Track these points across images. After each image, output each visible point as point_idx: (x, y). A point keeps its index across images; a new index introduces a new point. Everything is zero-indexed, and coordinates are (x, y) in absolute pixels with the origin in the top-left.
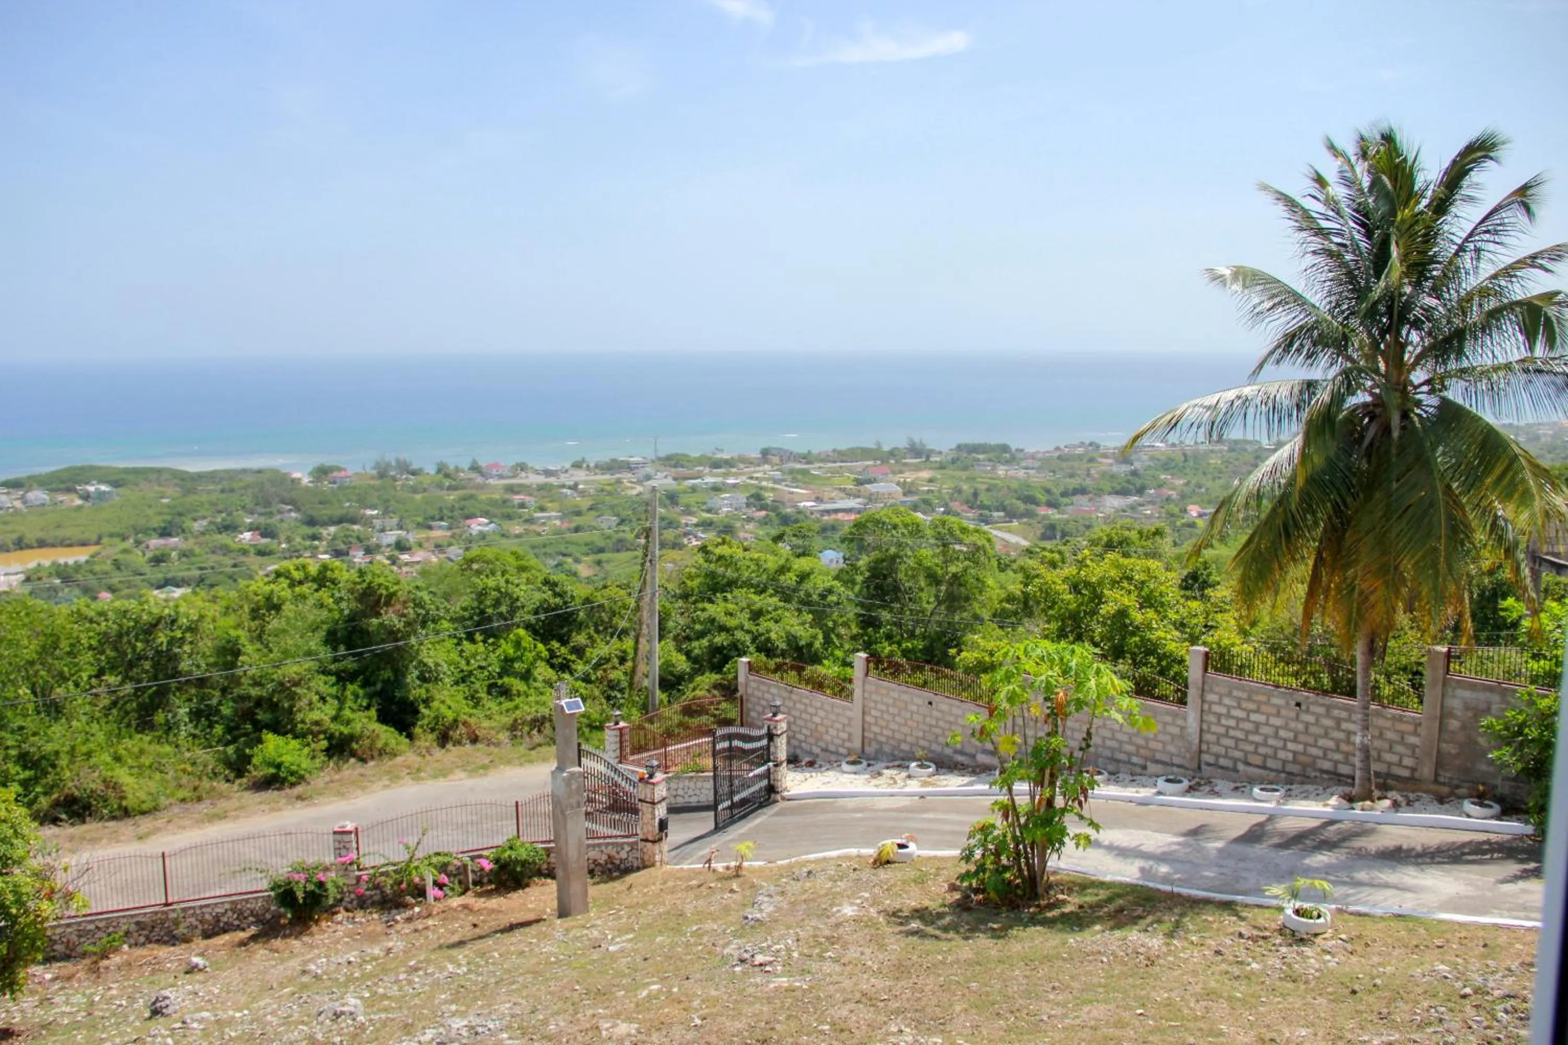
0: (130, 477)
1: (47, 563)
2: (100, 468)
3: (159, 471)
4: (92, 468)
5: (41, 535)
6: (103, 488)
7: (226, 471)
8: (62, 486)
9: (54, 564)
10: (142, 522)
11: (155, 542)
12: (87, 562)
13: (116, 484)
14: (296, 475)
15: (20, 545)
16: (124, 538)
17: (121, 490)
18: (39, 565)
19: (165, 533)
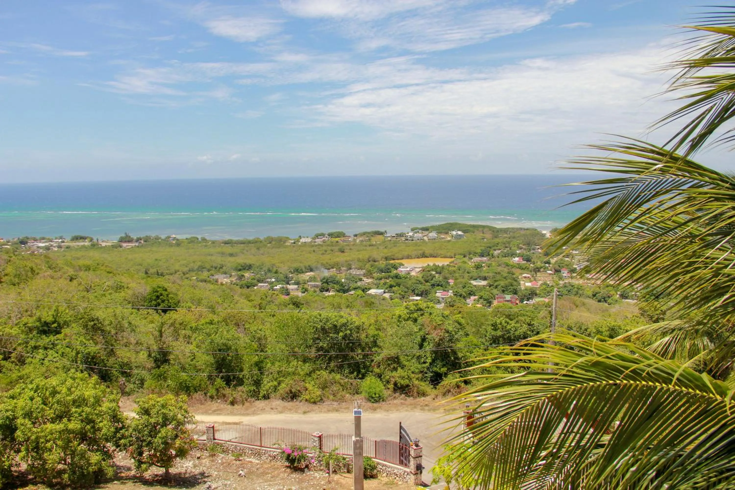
0: (471, 229)
1: (431, 264)
2: (460, 224)
3: (484, 227)
4: (456, 224)
5: (431, 252)
6: (460, 233)
7: (513, 229)
8: (443, 231)
9: (434, 265)
10: (473, 249)
11: (477, 259)
12: (447, 265)
13: (464, 232)
14: (544, 232)
15: (424, 256)
16: (465, 256)
17: (466, 234)
18: (428, 265)
19: (482, 255)
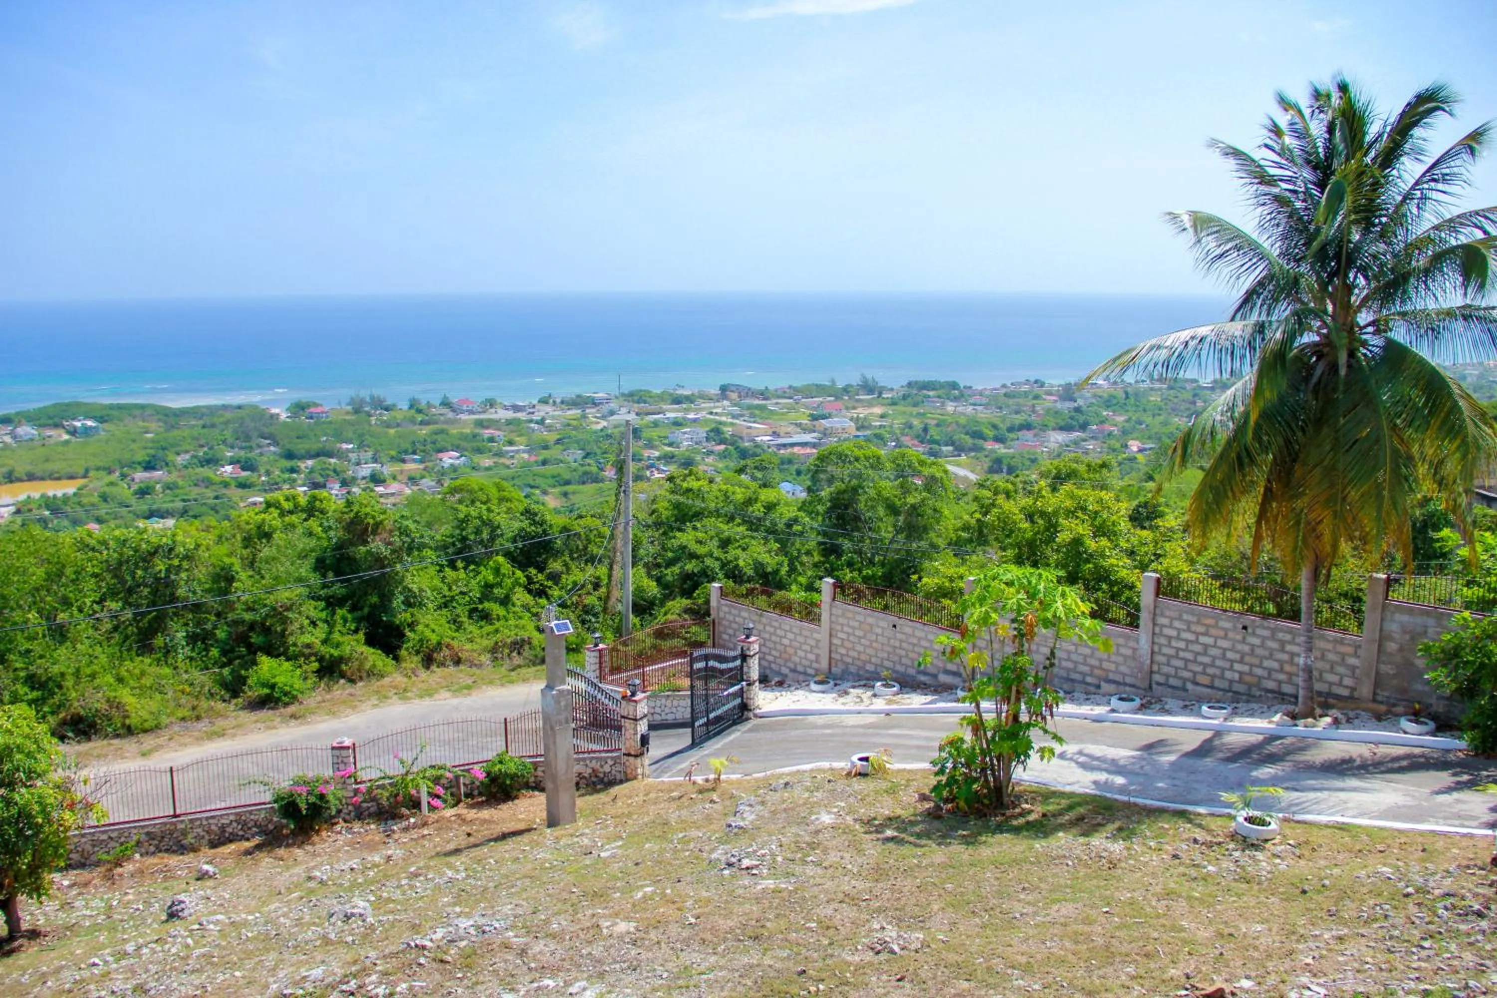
0: (115, 413)
1: (36, 495)
2: (86, 404)
3: (142, 407)
4: (78, 405)
5: (29, 468)
6: (90, 423)
7: (208, 407)
8: (50, 422)
9: (43, 496)
10: (127, 456)
11: (140, 475)
12: (75, 494)
13: (102, 420)
14: (275, 411)
15: (11, 478)
16: (110, 472)
17: (106, 426)
18: (29, 497)
19: (149, 467)
